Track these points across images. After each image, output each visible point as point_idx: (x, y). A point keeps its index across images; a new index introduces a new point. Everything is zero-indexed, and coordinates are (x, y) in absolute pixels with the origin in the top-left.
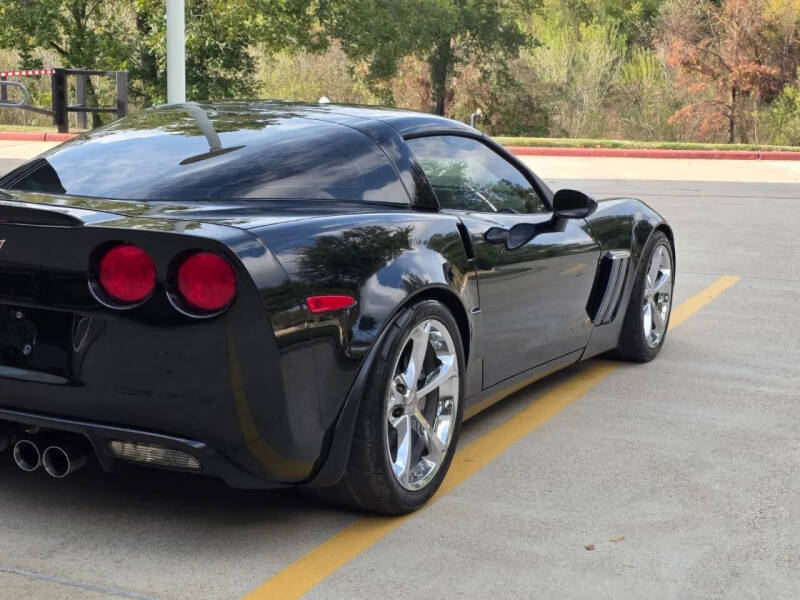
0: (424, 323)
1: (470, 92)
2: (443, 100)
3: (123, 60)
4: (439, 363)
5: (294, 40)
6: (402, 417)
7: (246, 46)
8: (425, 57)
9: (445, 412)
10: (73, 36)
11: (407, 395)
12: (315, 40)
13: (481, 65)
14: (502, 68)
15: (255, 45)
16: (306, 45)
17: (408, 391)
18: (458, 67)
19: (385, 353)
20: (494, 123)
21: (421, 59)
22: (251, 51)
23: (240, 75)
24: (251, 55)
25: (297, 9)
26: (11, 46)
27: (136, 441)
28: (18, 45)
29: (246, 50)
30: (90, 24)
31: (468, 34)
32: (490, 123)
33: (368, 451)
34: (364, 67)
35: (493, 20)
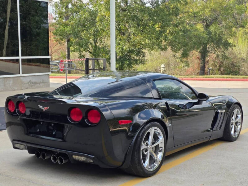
0: (152, 128)
1: (213, 61)
2: (204, 64)
3: (108, 55)
4: (158, 138)
5: (157, 47)
6: (147, 152)
7: (143, 49)
8: (199, 51)
9: (160, 151)
10: (94, 48)
11: (148, 146)
12: (163, 47)
13: (216, 53)
14: (223, 53)
15: (145, 49)
16: (160, 48)
17: (149, 145)
18: (209, 54)
19: (141, 135)
20: (222, 70)
21: (197, 51)
22: (144, 51)
23: (141, 58)
24: (144, 52)
25: (158, 38)
26: (76, 51)
27: (79, 155)
28: (78, 51)
29: (142, 50)
30: (98, 44)
31: (212, 43)
32: (220, 70)
33: (136, 160)
34: (178, 55)
35: (220, 39)
